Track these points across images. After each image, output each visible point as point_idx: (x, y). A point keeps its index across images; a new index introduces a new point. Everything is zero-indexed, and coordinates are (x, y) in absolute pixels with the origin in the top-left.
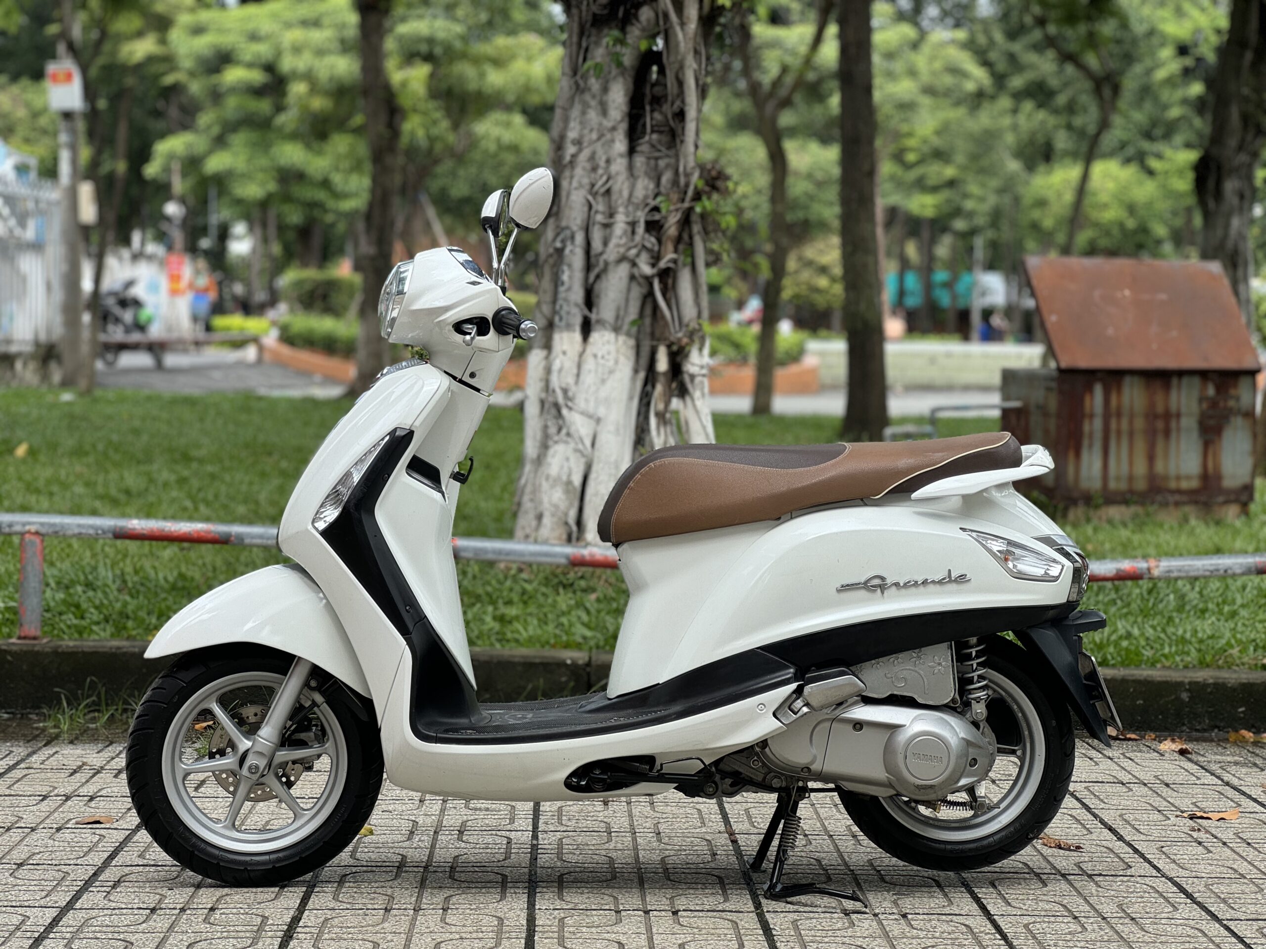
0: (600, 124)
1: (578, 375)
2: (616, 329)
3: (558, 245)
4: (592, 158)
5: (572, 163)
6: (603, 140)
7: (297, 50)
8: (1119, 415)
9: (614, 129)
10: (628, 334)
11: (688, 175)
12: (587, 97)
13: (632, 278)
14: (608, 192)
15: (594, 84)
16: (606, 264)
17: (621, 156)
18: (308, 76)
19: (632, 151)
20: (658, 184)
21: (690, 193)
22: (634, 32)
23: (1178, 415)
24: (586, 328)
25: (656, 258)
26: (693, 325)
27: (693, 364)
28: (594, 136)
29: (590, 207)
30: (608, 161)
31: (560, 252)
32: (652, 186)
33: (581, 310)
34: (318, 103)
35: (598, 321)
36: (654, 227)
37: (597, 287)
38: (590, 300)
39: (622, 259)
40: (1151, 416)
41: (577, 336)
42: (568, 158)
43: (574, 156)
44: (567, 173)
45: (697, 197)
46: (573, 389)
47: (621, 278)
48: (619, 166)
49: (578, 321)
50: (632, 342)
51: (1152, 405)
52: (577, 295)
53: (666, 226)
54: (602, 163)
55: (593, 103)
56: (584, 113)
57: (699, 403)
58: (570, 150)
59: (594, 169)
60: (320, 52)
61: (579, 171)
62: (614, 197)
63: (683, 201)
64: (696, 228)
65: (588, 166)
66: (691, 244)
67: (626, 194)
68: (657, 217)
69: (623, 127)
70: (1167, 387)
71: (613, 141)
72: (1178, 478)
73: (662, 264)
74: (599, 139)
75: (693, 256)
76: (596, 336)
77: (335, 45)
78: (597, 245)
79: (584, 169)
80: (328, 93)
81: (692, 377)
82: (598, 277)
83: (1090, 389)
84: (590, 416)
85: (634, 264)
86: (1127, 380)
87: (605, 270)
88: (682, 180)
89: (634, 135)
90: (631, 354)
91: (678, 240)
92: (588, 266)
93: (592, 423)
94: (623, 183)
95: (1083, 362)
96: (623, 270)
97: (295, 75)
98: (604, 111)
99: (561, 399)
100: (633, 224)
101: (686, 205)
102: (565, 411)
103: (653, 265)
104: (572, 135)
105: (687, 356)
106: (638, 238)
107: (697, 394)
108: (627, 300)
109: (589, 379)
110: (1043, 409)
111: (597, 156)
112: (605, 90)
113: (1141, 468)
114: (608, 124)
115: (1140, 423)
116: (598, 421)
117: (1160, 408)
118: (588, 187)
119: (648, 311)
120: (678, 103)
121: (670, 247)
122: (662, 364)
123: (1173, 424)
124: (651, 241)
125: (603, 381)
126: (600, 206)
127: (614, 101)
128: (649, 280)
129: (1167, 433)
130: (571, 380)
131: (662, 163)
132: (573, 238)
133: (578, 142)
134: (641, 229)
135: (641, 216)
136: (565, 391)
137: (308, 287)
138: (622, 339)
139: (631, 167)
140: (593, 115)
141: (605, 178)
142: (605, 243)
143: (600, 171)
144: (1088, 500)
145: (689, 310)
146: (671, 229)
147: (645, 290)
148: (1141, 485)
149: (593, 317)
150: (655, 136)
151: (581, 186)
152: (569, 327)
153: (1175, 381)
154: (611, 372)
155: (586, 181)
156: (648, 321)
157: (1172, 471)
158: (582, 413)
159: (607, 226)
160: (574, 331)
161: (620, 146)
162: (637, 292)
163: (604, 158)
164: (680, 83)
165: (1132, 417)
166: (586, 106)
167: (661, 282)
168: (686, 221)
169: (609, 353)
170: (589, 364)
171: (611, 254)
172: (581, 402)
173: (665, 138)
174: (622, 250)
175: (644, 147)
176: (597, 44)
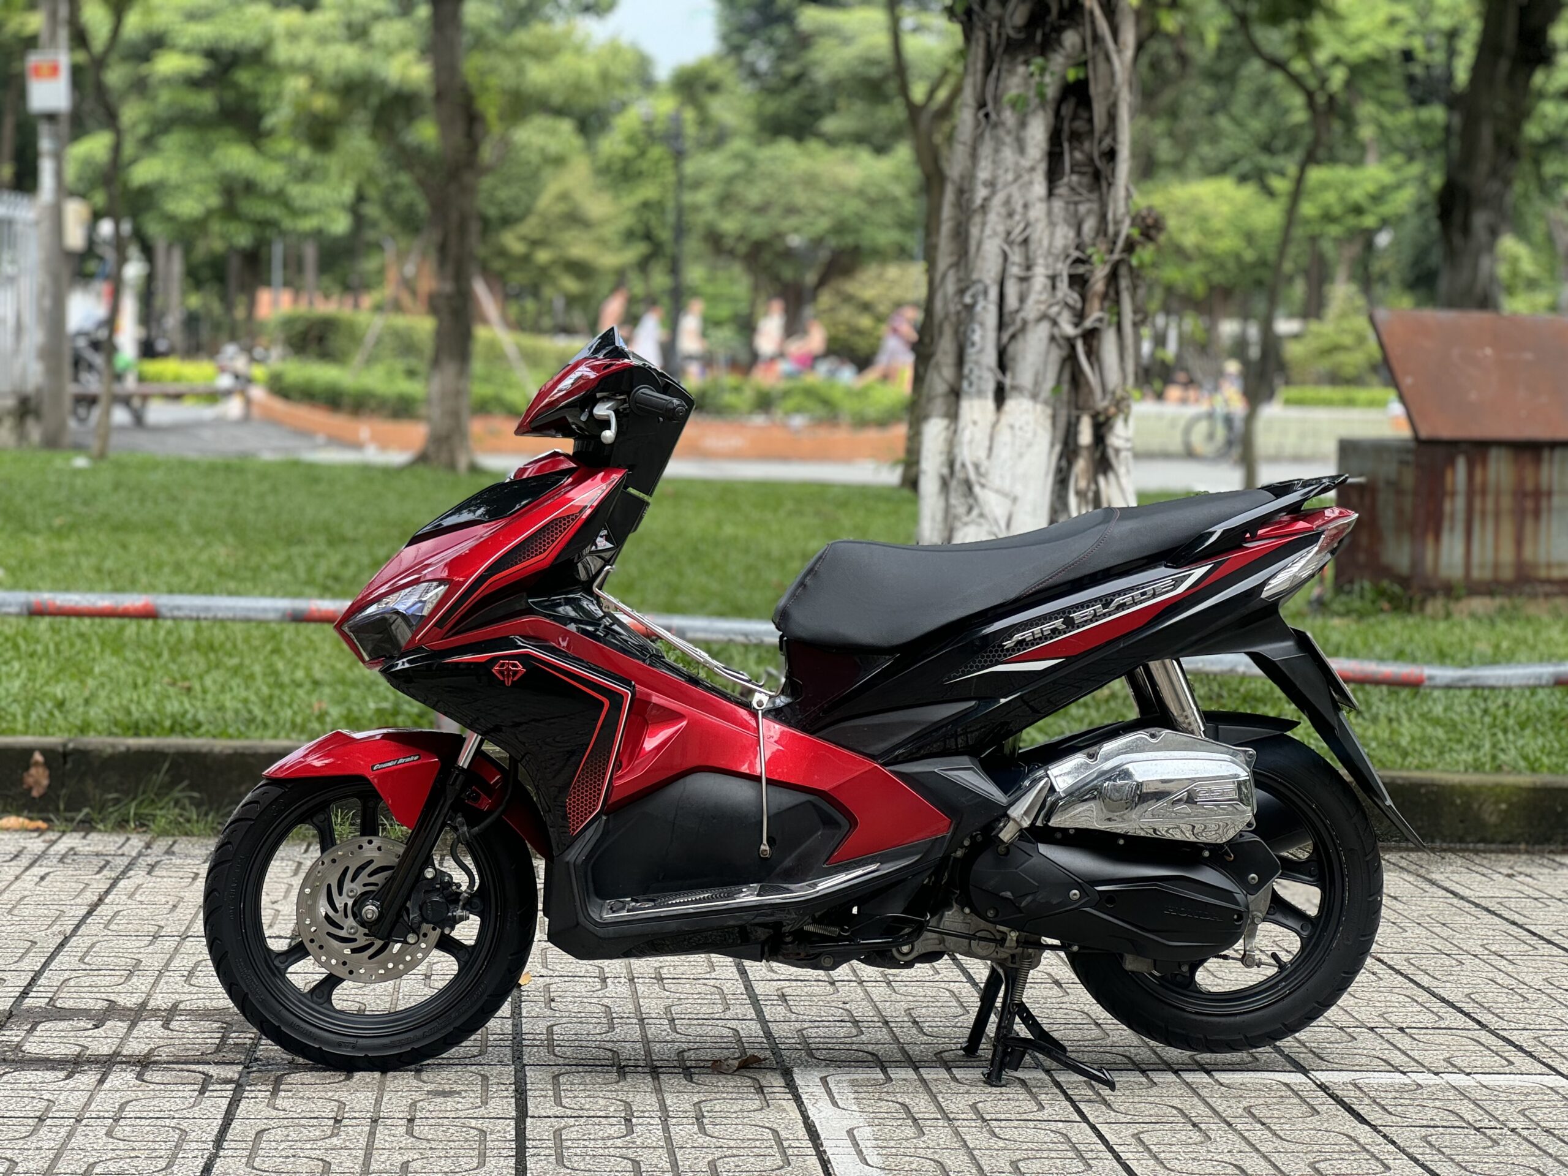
0: (1017, 164)
1: (990, 449)
2: (1034, 397)
3: (968, 300)
4: (1007, 202)
5: (984, 208)
6: (1021, 181)
7: (293, 36)
8: (1484, 492)
9: (1032, 169)
10: (1046, 403)
11: (1117, 223)
12: (1001, 132)
13: (1053, 338)
14: (1026, 242)
15: (1009, 117)
16: (1025, 323)
17: (1041, 200)
18: (308, 69)
19: (1050, 193)
20: (1079, 233)
21: (1120, 243)
22: (1058, 60)
23: (1550, 494)
24: (1000, 395)
25: (1079, 316)
26: (1119, 393)
27: (1118, 437)
28: (1010, 177)
29: (1005, 257)
30: (1026, 206)
31: (970, 308)
32: (1072, 234)
33: (995, 375)
34: (321, 103)
35: (1014, 388)
36: (1079, 282)
37: (1011, 349)
38: (1003, 364)
39: (1044, 317)
40: (1520, 493)
41: (990, 404)
42: (978, 201)
43: (986, 199)
44: (977, 219)
45: (1130, 247)
46: (985, 464)
47: (1040, 340)
48: (1038, 211)
49: (990, 387)
50: (1049, 411)
51: (1520, 481)
52: (990, 358)
53: (1092, 280)
54: (1019, 208)
55: (1008, 139)
56: (997, 151)
57: (1124, 481)
58: (982, 193)
59: (1010, 215)
60: (323, 40)
61: (993, 217)
62: (1033, 246)
63: (1111, 252)
64: (1124, 283)
65: (1003, 211)
66: (1117, 302)
67: (1045, 243)
68: (1081, 269)
69: (1042, 167)
70: (1538, 461)
71: (1031, 183)
72: (1549, 566)
73: (1088, 324)
74: (1015, 180)
75: (1119, 314)
76: (1010, 405)
77: (340, 32)
78: (1012, 302)
79: (999, 214)
80: (333, 90)
81: (1117, 451)
82: (1013, 337)
83: (1451, 462)
84: (1006, 495)
85: (1055, 323)
86: (1494, 453)
87: (1024, 328)
88: (1111, 229)
89: (1053, 176)
90: (1048, 423)
91: (1105, 296)
92: (1001, 326)
93: (1008, 502)
94: (1043, 231)
95: (1446, 431)
96: (1044, 329)
97: (294, 68)
98: (1021, 149)
99: (973, 476)
100: (1053, 279)
101: (1116, 256)
102: (977, 489)
103: (1076, 325)
104: (983, 174)
105: (1111, 428)
106: (1060, 294)
107: (1122, 470)
108: (1045, 363)
109: (1003, 452)
110: (1395, 486)
111: (1013, 200)
112: (1023, 124)
113: (1507, 555)
114: (1026, 163)
115: (1506, 502)
116: (1015, 500)
117: (1529, 486)
118: (1003, 235)
119: (1066, 376)
120: (1107, 142)
121: (1096, 303)
122: (1085, 436)
123: (1544, 504)
124: (1074, 298)
125: (1021, 455)
126: (1016, 256)
127: (1033, 138)
128: (1071, 342)
129: (1537, 514)
130: (982, 454)
131: (1082, 209)
132: (985, 293)
133: (991, 184)
134: (1063, 285)
135: (1063, 269)
136: (977, 466)
137: (299, 327)
138: (1039, 407)
139: (1049, 213)
140: (1008, 154)
141: (1022, 226)
142: (1022, 299)
143: (1017, 217)
144: (1449, 591)
145: (1113, 377)
146: (1098, 284)
147: (1064, 353)
148: (1507, 574)
149: (1008, 381)
150: (1075, 178)
151: (995, 234)
152: (980, 394)
153: (1546, 454)
154: (1029, 445)
155: (1001, 229)
156: (1065, 387)
157: (1542, 558)
158: (998, 491)
159: (1023, 280)
160: (986, 398)
161: (1039, 188)
162: (1056, 355)
163: (1020, 203)
164: (1112, 117)
165: (1498, 494)
166: (998, 145)
167: (1085, 343)
168: (1113, 277)
169: (1028, 423)
170: (1004, 436)
171: (1031, 310)
172: (995, 479)
173: (1086, 180)
174: (1043, 307)
175: (1062, 190)
176: (1011, 72)
